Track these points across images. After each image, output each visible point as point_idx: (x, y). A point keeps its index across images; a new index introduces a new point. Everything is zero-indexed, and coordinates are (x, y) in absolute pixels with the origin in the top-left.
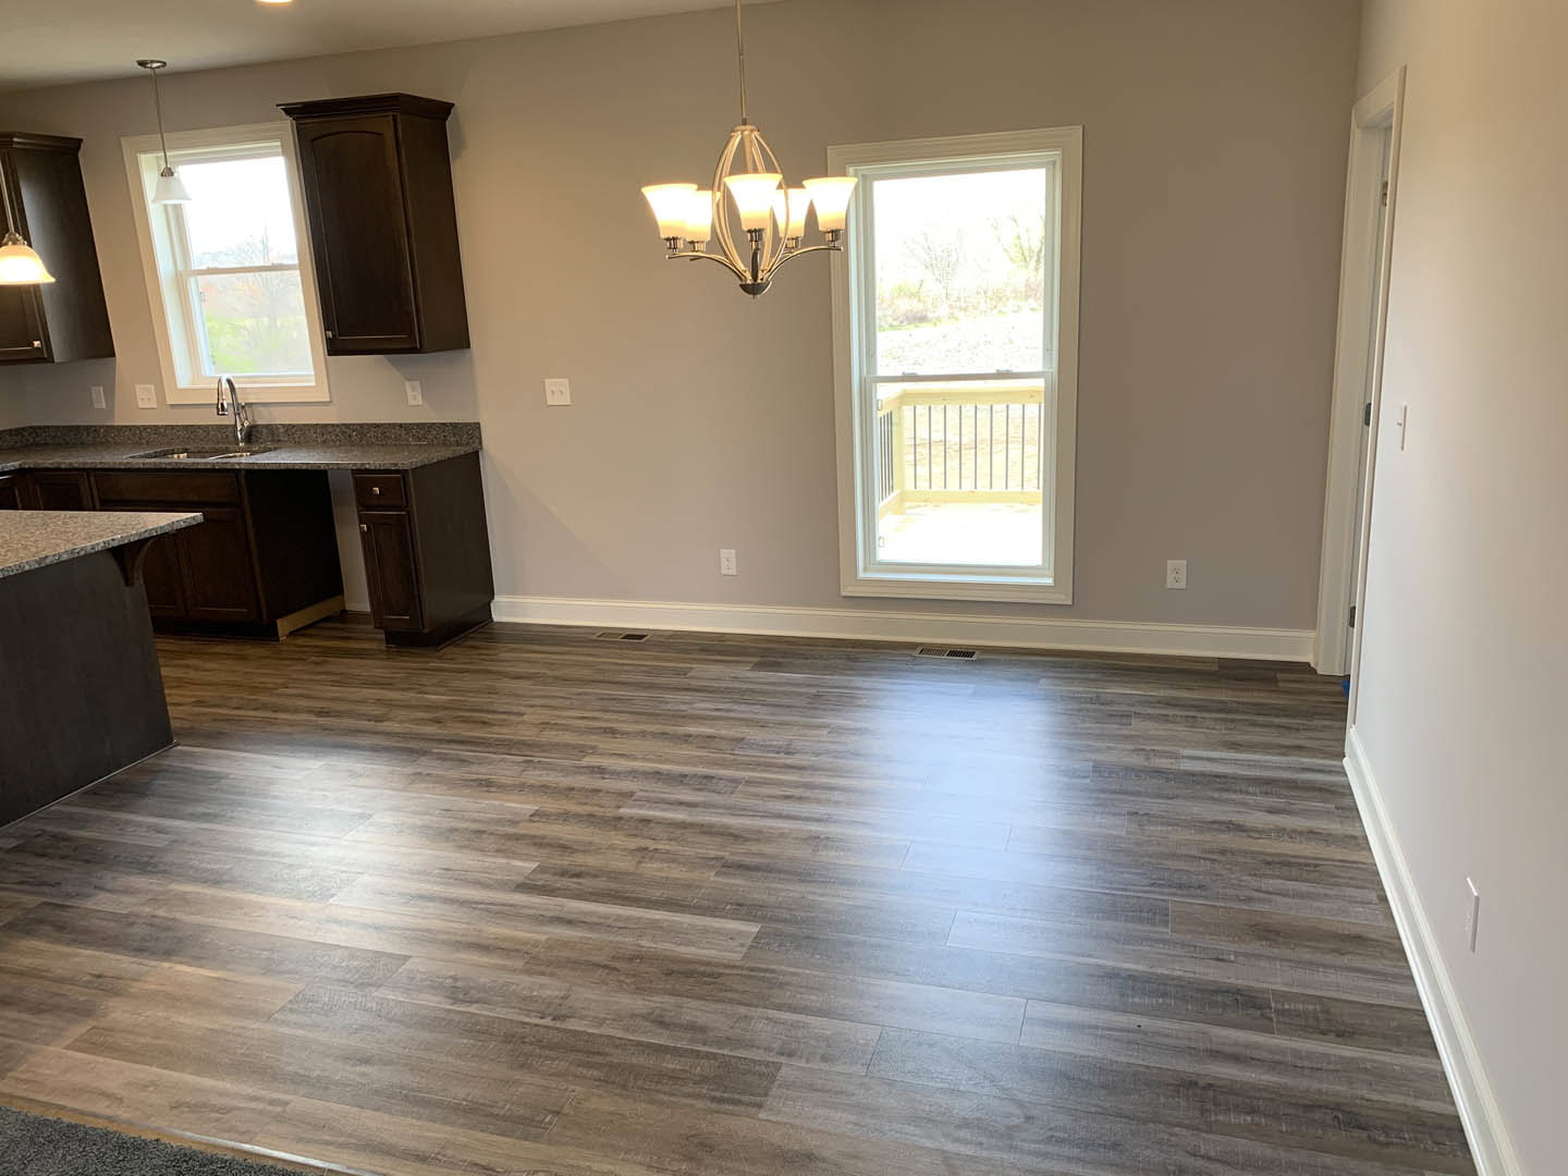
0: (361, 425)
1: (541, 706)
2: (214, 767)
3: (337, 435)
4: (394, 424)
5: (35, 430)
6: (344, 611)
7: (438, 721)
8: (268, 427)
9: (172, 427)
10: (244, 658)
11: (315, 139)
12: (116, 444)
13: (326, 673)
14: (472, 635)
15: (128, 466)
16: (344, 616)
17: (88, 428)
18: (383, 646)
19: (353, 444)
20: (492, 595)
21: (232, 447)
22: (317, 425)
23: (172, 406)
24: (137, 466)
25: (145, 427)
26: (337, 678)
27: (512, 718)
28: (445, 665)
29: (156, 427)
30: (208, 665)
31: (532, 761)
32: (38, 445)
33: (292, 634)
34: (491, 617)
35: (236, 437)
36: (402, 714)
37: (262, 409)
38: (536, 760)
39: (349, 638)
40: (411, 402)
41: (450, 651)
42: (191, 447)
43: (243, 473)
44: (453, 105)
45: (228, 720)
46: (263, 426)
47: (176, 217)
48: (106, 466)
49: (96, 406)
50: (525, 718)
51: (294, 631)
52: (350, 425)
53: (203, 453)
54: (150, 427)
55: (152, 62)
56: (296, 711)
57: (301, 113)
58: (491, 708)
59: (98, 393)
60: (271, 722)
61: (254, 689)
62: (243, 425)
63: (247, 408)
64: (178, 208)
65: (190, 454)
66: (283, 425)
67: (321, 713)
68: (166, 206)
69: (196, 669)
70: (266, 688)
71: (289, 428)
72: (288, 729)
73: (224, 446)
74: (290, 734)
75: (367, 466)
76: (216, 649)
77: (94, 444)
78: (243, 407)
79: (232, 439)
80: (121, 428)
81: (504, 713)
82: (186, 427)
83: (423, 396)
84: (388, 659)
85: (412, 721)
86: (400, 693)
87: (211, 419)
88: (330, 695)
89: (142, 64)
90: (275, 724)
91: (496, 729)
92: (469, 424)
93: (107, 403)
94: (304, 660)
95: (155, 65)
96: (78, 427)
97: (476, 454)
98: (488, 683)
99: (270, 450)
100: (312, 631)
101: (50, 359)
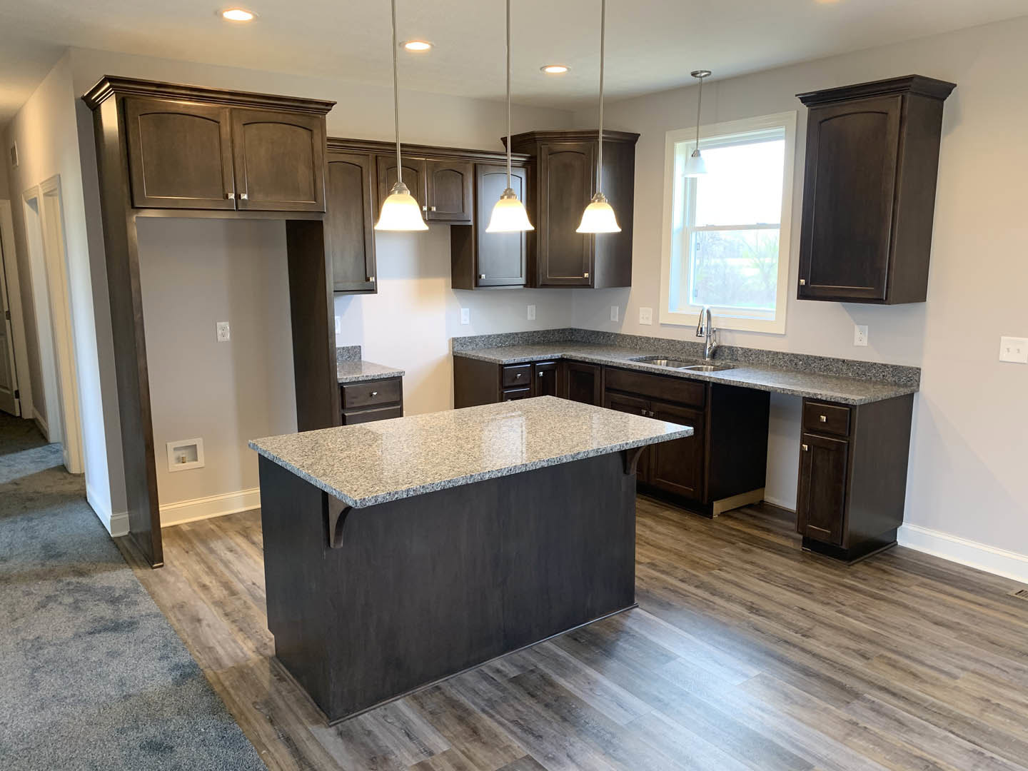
0: (808, 357)
1: (974, 672)
2: (666, 644)
3: (785, 362)
4: (838, 360)
5: (572, 331)
6: (762, 501)
7: (864, 656)
8: (730, 348)
9: (659, 340)
10: (686, 529)
11: (823, 121)
12: (620, 346)
13: (752, 563)
14: (877, 556)
15: (630, 367)
16: (763, 508)
17: (604, 333)
18: (800, 548)
19: (798, 372)
20: (900, 519)
21: (700, 360)
22: (770, 352)
23: (662, 324)
24: (634, 368)
25: (641, 338)
26: (763, 572)
27: (943, 677)
28: (860, 585)
29: (648, 339)
30: (660, 528)
31: (983, 754)
32: (571, 341)
33: (723, 514)
34: (895, 541)
35: (704, 353)
36: (827, 633)
37: (728, 334)
38: (988, 754)
39: (769, 531)
40: (857, 342)
41: (859, 567)
42: (671, 356)
43: (711, 385)
44: (955, 85)
45: (675, 591)
46: (725, 347)
47: (692, 185)
48: (615, 365)
49: (612, 319)
50: (959, 683)
51: (723, 513)
52: (799, 355)
53: (679, 363)
54: (643, 338)
55: (702, 72)
56: (730, 599)
57: (814, 100)
58: (916, 655)
59: (615, 310)
60: (710, 606)
61: (695, 564)
62: (712, 345)
63: (716, 333)
64: (694, 181)
65: (670, 361)
66: (742, 348)
67: (753, 609)
68: (686, 178)
69: (651, 529)
70: (705, 566)
71: (747, 352)
72: (725, 619)
73: (694, 359)
74: (725, 624)
75: (819, 397)
76: (667, 514)
77: (606, 345)
78: (714, 331)
79: (701, 354)
80: (624, 337)
81: (931, 667)
82: (669, 341)
83: (869, 338)
84: (804, 562)
85: (839, 646)
86: (820, 606)
87: (690, 337)
88: (758, 589)
89: (694, 74)
90: (714, 609)
91: (929, 689)
92: (911, 368)
93: (619, 319)
94: (734, 544)
95: (703, 74)
96: (598, 332)
97: (911, 396)
98: (909, 621)
99: (729, 368)
100: (737, 515)
101: (592, 286)
